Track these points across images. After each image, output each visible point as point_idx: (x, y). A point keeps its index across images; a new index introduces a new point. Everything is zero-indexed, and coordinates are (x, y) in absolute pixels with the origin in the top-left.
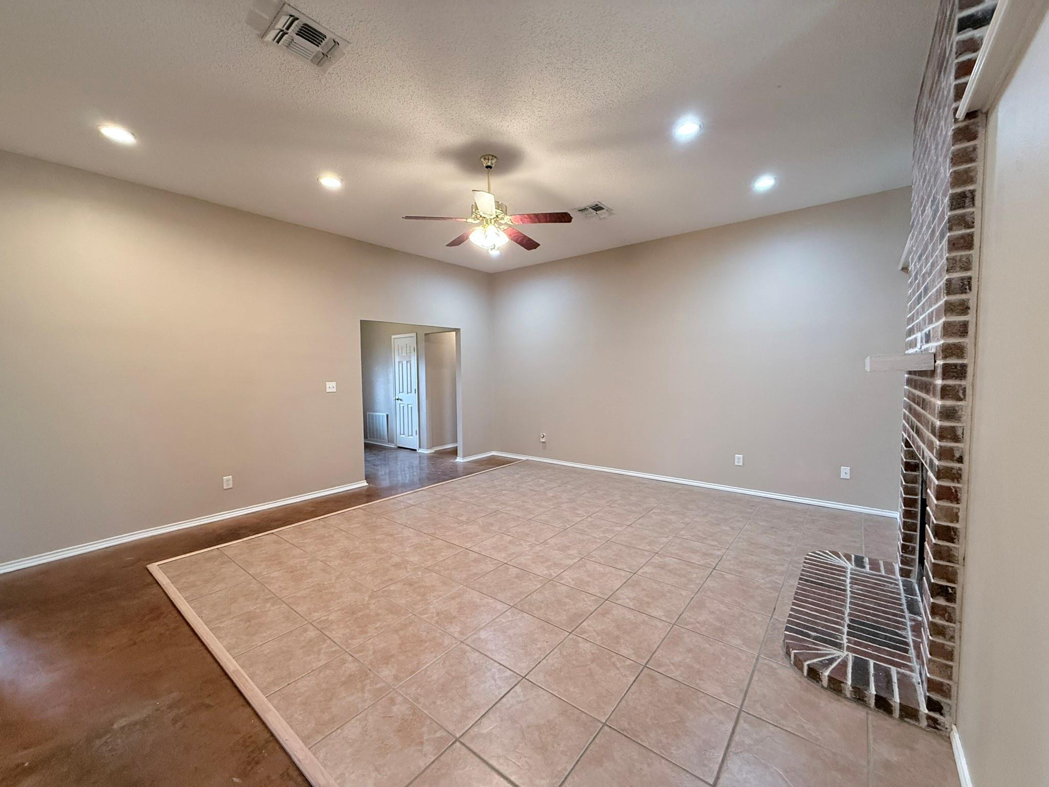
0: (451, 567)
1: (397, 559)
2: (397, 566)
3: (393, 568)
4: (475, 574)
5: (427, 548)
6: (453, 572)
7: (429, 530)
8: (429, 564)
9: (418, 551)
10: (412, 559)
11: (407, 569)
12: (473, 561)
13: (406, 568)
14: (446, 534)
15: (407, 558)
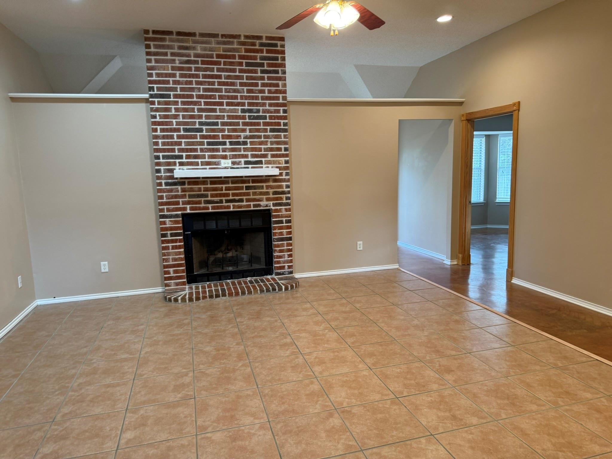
0: (398, 356)
1: (449, 377)
2: (449, 371)
3: (453, 369)
4: (381, 345)
5: (413, 382)
6: (399, 351)
7: (397, 411)
8: (416, 364)
9: (422, 381)
10: (432, 374)
11: (439, 364)
12: (375, 355)
13: (440, 366)
14: (380, 395)
15: (437, 376)
